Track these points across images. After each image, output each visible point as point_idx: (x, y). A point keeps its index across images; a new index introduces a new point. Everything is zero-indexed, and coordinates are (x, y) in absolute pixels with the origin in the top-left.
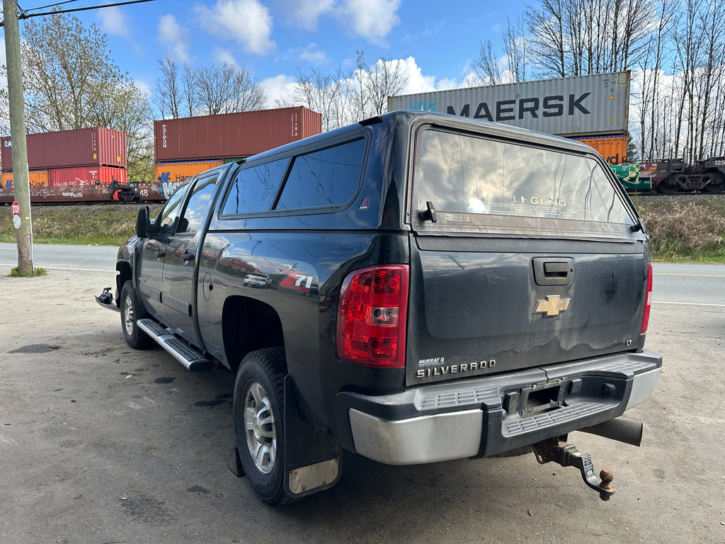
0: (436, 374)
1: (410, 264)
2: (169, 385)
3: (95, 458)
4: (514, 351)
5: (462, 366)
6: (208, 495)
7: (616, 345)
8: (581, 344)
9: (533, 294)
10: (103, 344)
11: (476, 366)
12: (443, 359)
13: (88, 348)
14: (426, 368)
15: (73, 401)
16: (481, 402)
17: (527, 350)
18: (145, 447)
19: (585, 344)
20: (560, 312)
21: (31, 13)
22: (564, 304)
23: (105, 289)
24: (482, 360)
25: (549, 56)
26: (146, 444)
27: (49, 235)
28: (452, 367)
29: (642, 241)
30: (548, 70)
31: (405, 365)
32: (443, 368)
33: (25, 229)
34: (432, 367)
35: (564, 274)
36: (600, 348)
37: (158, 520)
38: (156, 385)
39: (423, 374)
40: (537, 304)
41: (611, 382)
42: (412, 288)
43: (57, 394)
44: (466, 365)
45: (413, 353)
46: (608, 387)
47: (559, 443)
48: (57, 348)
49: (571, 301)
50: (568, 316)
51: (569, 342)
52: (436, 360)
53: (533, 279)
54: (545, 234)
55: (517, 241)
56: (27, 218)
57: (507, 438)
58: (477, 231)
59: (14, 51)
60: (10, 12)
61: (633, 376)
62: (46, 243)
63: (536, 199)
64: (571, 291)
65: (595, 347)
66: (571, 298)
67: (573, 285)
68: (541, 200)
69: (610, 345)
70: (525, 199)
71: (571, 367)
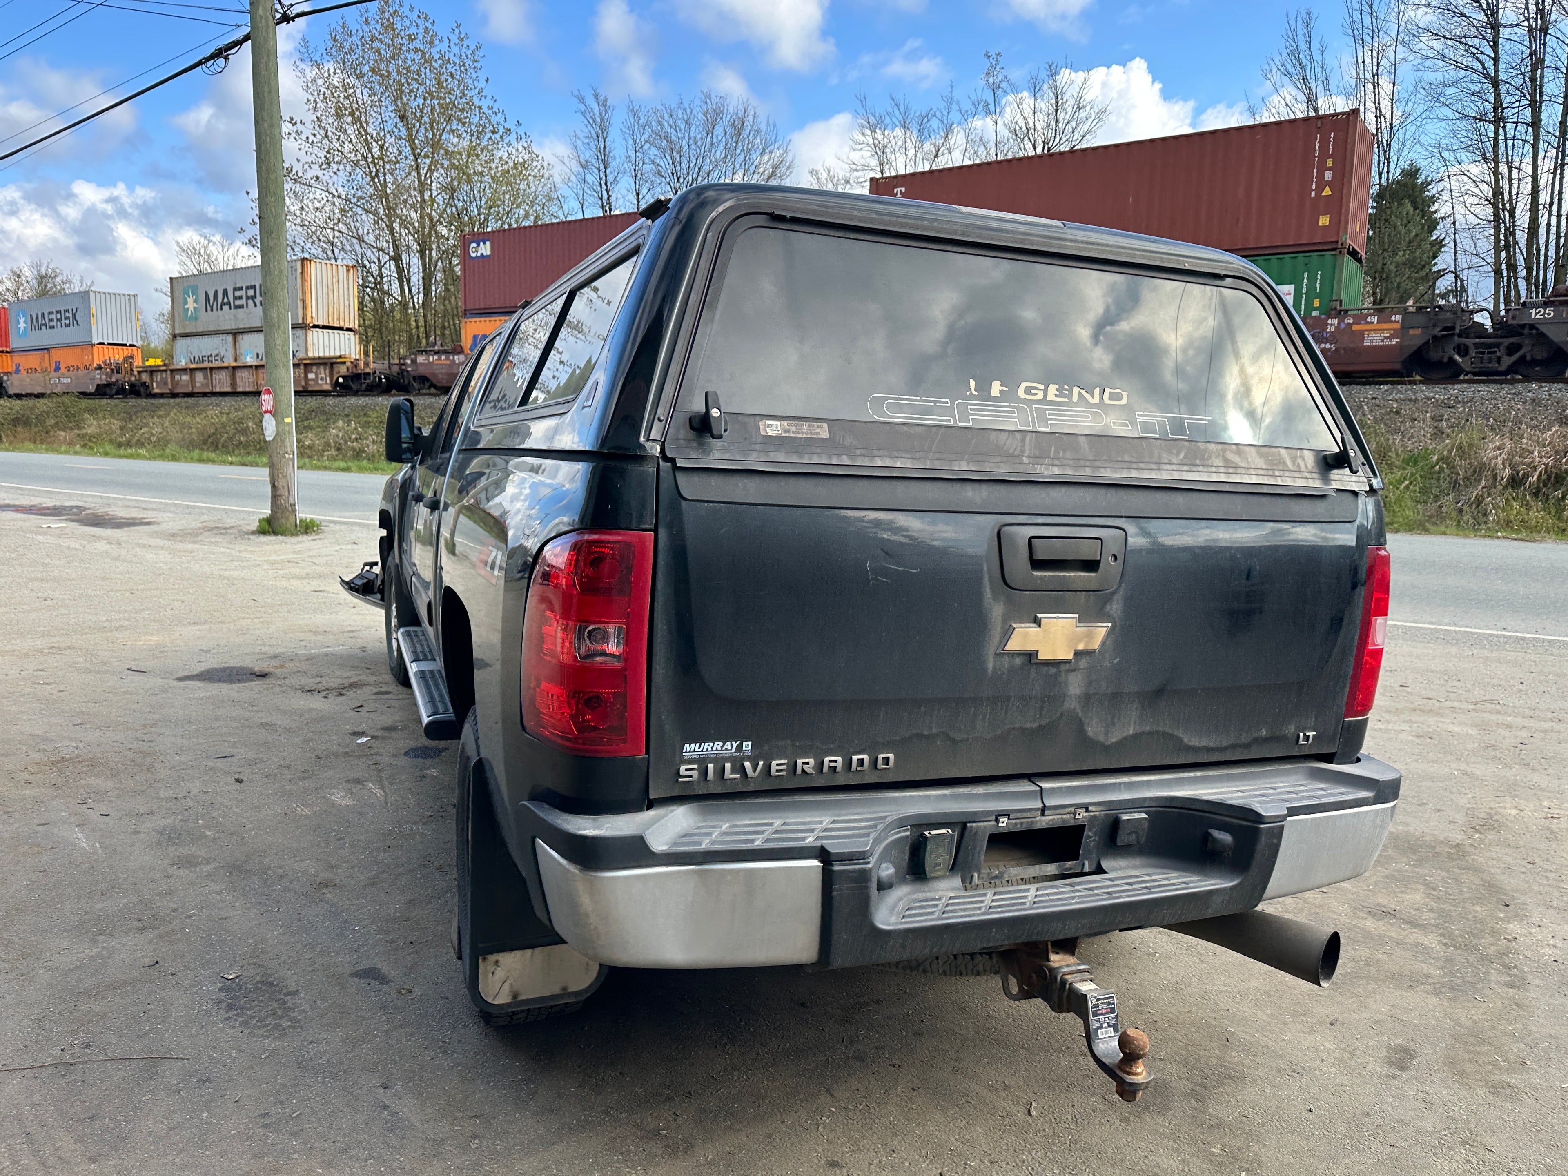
0: (728, 774)
1: (656, 531)
2: (429, 762)
3: (220, 893)
4: (948, 736)
5: (800, 761)
6: (385, 988)
7: (1266, 740)
8: (1150, 733)
9: (997, 611)
10: (349, 674)
11: (839, 765)
12: (747, 745)
13: (318, 679)
14: (702, 762)
15: (239, 781)
16: (819, 843)
17: (988, 737)
18: (319, 880)
19: (1165, 735)
20: (1077, 653)
21: (299, 11)
22: (1089, 636)
23: (366, 564)
24: (859, 753)
25: (1460, 39)
26: (324, 875)
27: (358, 454)
28: (774, 763)
29: (1355, 493)
30: (1453, 74)
31: (647, 753)
32: (747, 764)
33: (283, 441)
34: (719, 761)
35: (1091, 565)
36: (1212, 745)
37: (267, 1025)
38: (403, 761)
39: (695, 774)
40: (1008, 633)
41: (1224, 827)
42: (660, 585)
43: (220, 764)
44: (811, 761)
45: (667, 727)
46: (1215, 840)
47: (1053, 957)
48: (263, 676)
49: (1113, 629)
50: (1106, 663)
51: (1113, 724)
52: (730, 747)
53: (999, 575)
54: (1039, 469)
55: (957, 486)
56: (287, 420)
57: (888, 933)
58: (846, 460)
59: (266, 89)
60: (261, 12)
61: (1284, 818)
62: (347, 470)
63: (1036, 388)
64: (1115, 607)
65: (1195, 742)
66: (1114, 623)
67: (1121, 592)
68: (1052, 389)
69: (1244, 739)
70: (1005, 389)
71: (1120, 784)
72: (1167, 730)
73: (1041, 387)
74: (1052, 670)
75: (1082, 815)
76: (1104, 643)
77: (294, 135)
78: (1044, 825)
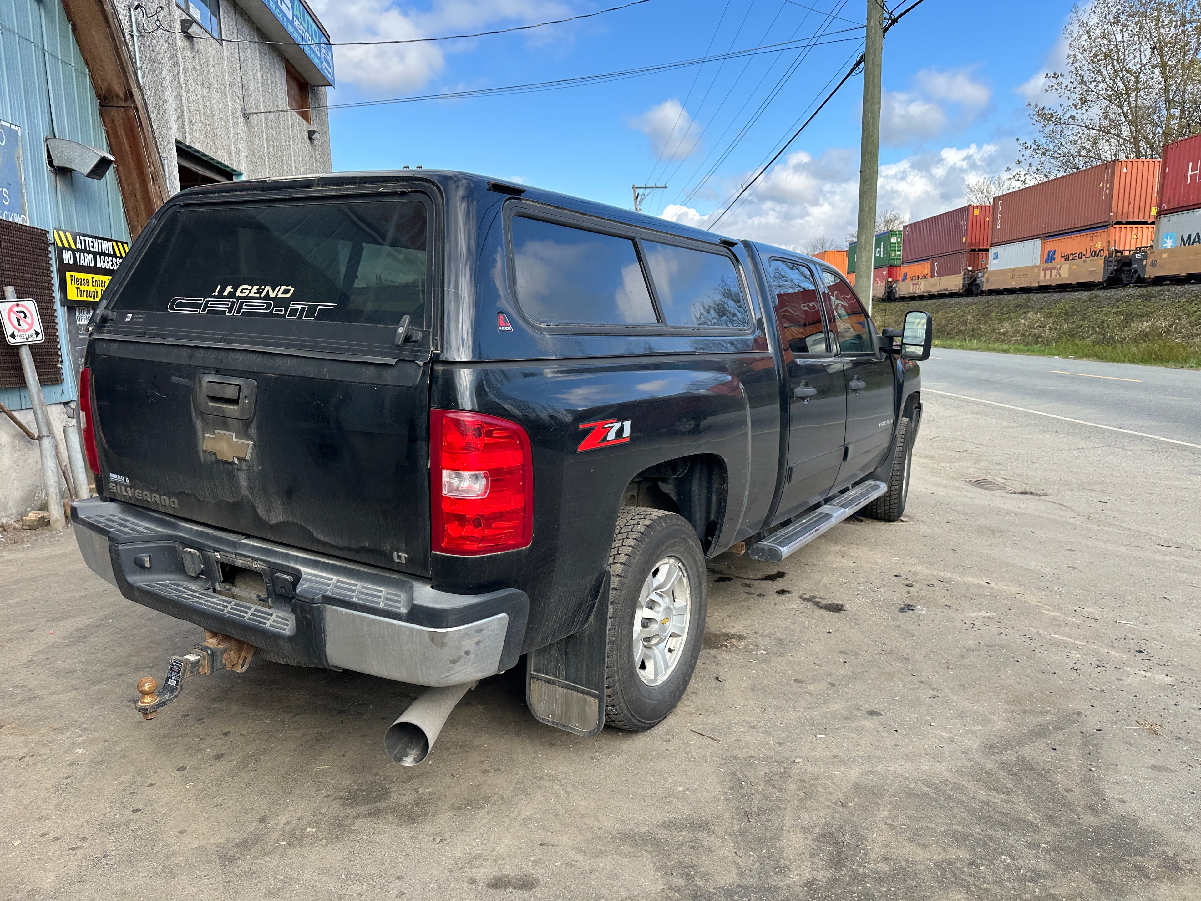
1: (90, 368)
7: (370, 551)
8: (293, 523)
19: (302, 527)
20: (238, 459)
22: (243, 448)
31: (100, 474)
35: (235, 402)
40: (204, 439)
45: (104, 463)
49: (255, 446)
51: (271, 511)
63: (247, 289)
64: (253, 431)
65: (321, 537)
66: (254, 442)
67: (255, 422)
68: (256, 288)
69: (353, 545)
70: (232, 290)
71: (280, 552)
72: (302, 524)
73: (250, 287)
74: (230, 467)
75: (256, 565)
76: (252, 455)
77: (1056, 86)
78: (239, 565)
